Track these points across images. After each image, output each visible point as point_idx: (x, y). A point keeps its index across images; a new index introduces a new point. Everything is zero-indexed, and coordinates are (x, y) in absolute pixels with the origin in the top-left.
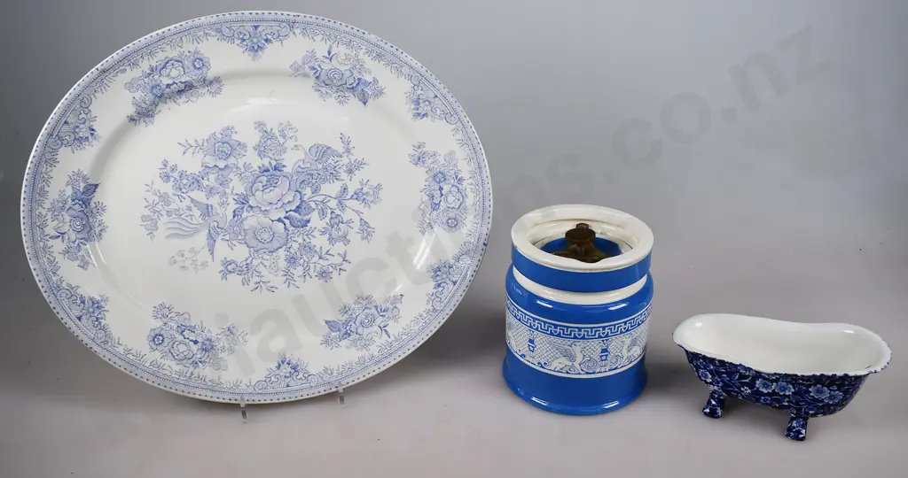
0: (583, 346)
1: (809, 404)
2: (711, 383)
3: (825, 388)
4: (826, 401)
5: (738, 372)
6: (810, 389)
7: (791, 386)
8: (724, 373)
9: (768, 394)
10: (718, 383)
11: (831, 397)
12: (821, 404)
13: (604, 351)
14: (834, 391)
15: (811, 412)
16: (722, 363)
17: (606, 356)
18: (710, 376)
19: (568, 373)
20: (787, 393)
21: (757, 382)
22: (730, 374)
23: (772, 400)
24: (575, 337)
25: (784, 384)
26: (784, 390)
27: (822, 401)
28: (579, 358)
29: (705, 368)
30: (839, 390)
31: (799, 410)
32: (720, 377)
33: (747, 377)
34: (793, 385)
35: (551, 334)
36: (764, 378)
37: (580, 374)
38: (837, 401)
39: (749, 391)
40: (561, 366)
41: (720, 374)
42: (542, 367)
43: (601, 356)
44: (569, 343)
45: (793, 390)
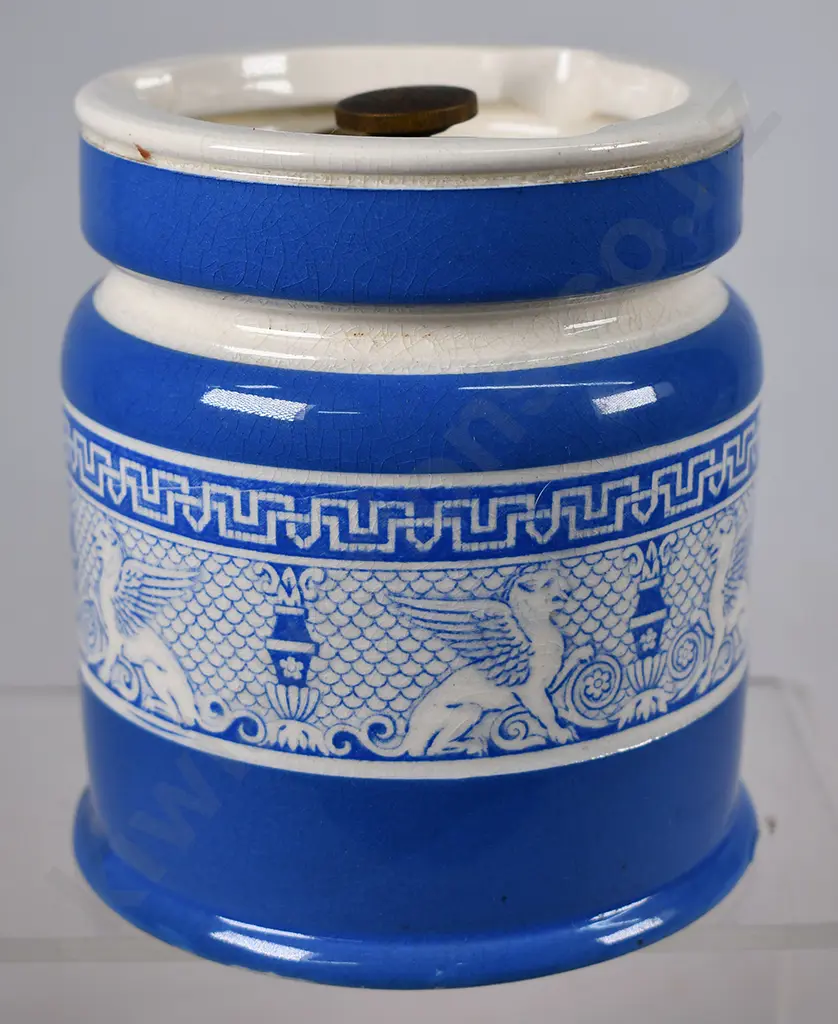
0: (560, 586)
13: (651, 600)
17: (658, 627)
19: (494, 752)
24: (525, 545)
28: (545, 664)
35: (404, 552)
37: (551, 744)
40: (461, 720)
42: (359, 753)
43: (638, 633)
44: (495, 582)
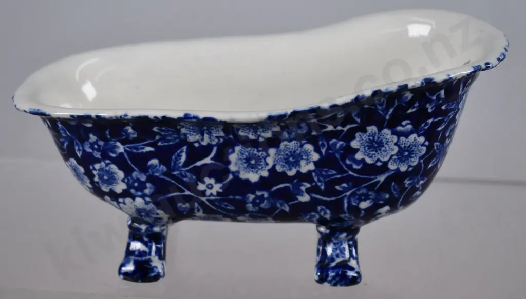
1: (356, 183)
2: (126, 194)
3: (387, 132)
4: (392, 166)
5: (184, 142)
6: (354, 144)
7: (309, 147)
8: (150, 155)
9: (263, 183)
10: (142, 186)
11: (404, 154)
12: (382, 178)
14: (407, 135)
15: (364, 205)
16: (143, 124)
18: (121, 174)
20: (306, 167)
21: (233, 157)
22: (165, 155)
23: (273, 195)
25: (293, 145)
26: (297, 163)
27: (384, 168)
29: (105, 156)
30: (416, 130)
31: (336, 207)
32: (144, 169)
33: (204, 151)
34: (313, 141)
36: (246, 142)
38: (415, 162)
39: (217, 188)
41: (141, 161)
45: (316, 157)
